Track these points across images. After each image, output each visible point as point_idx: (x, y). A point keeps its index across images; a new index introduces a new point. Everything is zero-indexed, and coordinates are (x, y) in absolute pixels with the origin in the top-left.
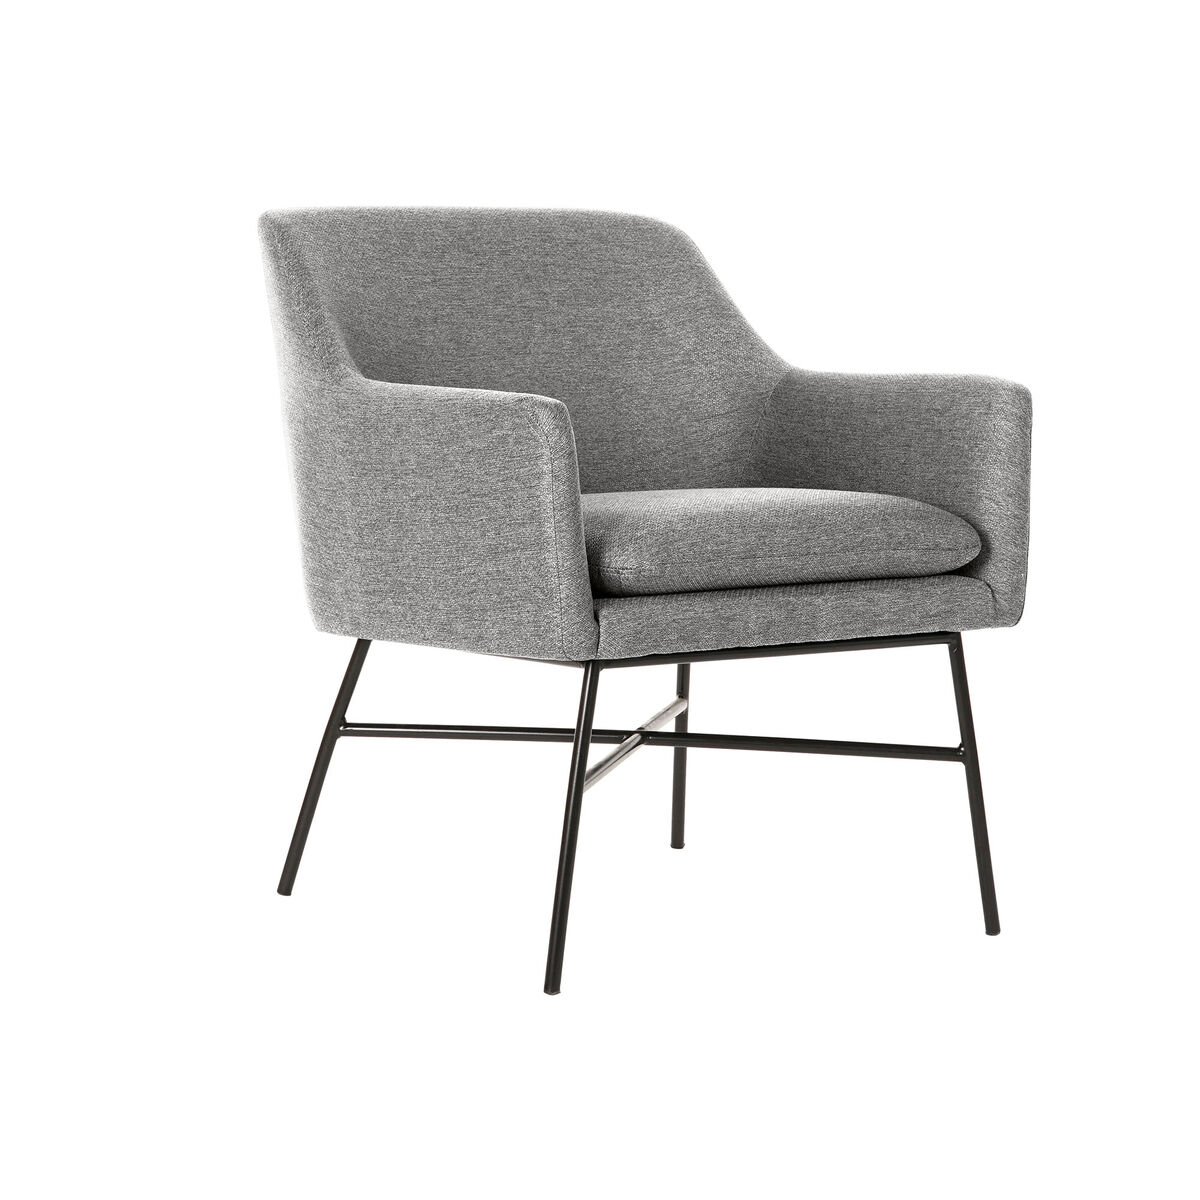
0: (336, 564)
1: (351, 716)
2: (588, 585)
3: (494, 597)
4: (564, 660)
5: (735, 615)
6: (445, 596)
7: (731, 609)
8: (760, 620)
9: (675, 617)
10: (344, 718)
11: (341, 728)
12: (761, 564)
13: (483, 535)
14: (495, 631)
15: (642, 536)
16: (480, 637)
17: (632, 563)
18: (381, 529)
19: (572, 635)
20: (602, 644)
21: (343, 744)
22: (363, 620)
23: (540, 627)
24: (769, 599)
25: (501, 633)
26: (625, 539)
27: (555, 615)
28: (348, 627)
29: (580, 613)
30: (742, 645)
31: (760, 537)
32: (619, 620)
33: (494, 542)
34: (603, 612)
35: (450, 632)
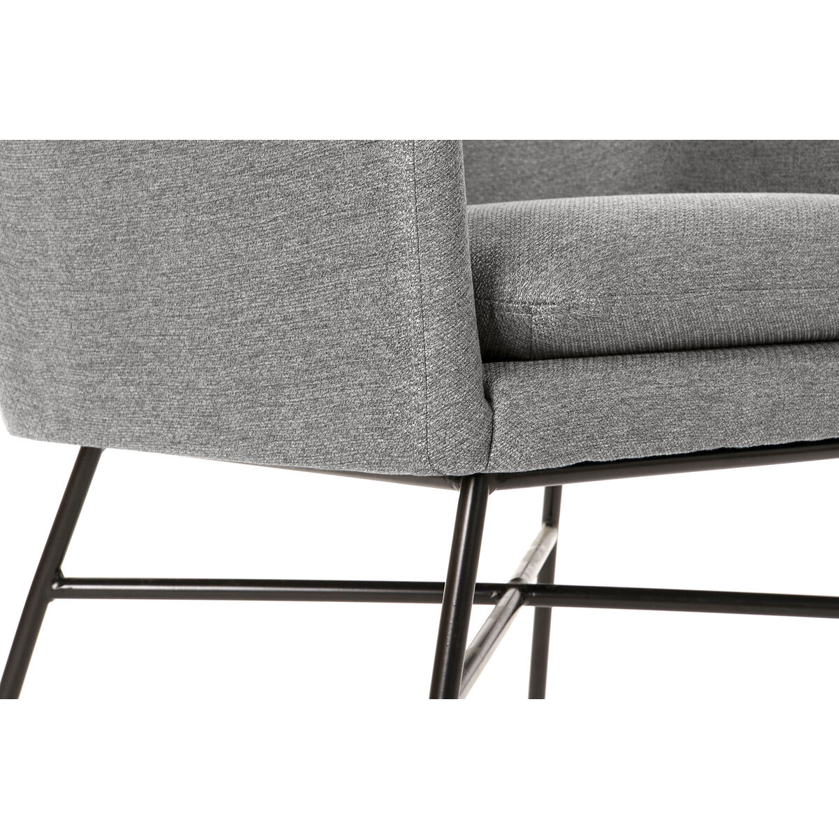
0: (32, 321)
1: (71, 567)
2: (475, 332)
3: (298, 362)
4: (430, 474)
5: (721, 391)
6: (209, 365)
7: (715, 381)
8: (761, 401)
9: (625, 394)
10: (58, 571)
11: (55, 586)
12: (767, 301)
13: (278, 247)
14: (298, 423)
15: (569, 245)
16: (271, 436)
17: (556, 293)
18: (101, 256)
19: (445, 427)
20: (497, 445)
21: (57, 610)
22: (74, 413)
23: (384, 412)
24: (774, 364)
25: (308, 426)
26: (540, 251)
27: (413, 389)
28: (52, 427)
29: (459, 384)
30: (730, 444)
31: (767, 253)
32: (528, 400)
33: (298, 259)
34: (501, 385)
35: (217, 429)
